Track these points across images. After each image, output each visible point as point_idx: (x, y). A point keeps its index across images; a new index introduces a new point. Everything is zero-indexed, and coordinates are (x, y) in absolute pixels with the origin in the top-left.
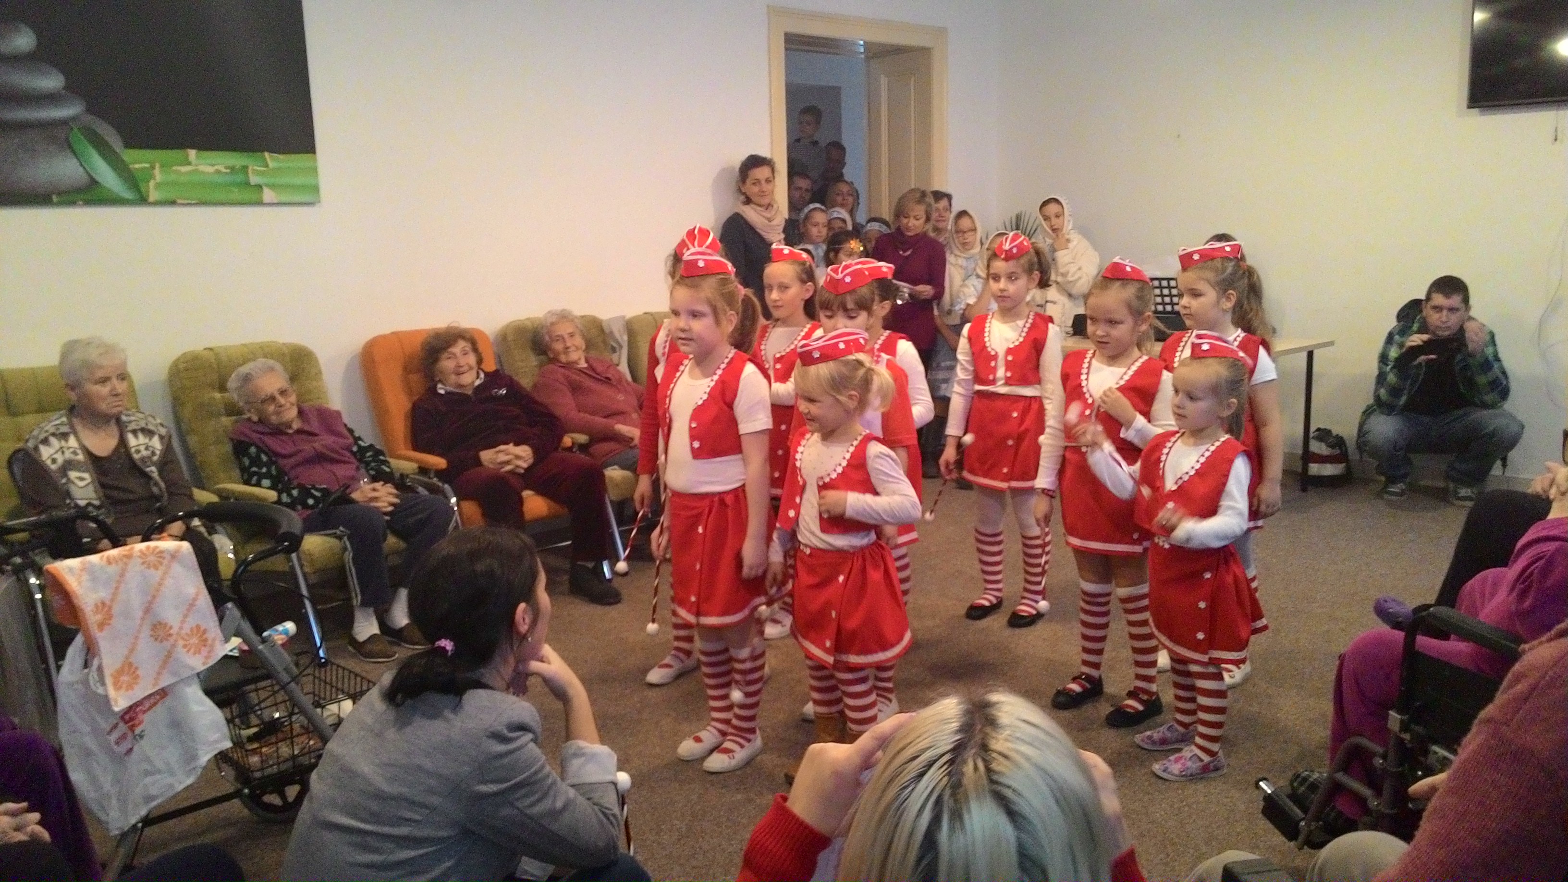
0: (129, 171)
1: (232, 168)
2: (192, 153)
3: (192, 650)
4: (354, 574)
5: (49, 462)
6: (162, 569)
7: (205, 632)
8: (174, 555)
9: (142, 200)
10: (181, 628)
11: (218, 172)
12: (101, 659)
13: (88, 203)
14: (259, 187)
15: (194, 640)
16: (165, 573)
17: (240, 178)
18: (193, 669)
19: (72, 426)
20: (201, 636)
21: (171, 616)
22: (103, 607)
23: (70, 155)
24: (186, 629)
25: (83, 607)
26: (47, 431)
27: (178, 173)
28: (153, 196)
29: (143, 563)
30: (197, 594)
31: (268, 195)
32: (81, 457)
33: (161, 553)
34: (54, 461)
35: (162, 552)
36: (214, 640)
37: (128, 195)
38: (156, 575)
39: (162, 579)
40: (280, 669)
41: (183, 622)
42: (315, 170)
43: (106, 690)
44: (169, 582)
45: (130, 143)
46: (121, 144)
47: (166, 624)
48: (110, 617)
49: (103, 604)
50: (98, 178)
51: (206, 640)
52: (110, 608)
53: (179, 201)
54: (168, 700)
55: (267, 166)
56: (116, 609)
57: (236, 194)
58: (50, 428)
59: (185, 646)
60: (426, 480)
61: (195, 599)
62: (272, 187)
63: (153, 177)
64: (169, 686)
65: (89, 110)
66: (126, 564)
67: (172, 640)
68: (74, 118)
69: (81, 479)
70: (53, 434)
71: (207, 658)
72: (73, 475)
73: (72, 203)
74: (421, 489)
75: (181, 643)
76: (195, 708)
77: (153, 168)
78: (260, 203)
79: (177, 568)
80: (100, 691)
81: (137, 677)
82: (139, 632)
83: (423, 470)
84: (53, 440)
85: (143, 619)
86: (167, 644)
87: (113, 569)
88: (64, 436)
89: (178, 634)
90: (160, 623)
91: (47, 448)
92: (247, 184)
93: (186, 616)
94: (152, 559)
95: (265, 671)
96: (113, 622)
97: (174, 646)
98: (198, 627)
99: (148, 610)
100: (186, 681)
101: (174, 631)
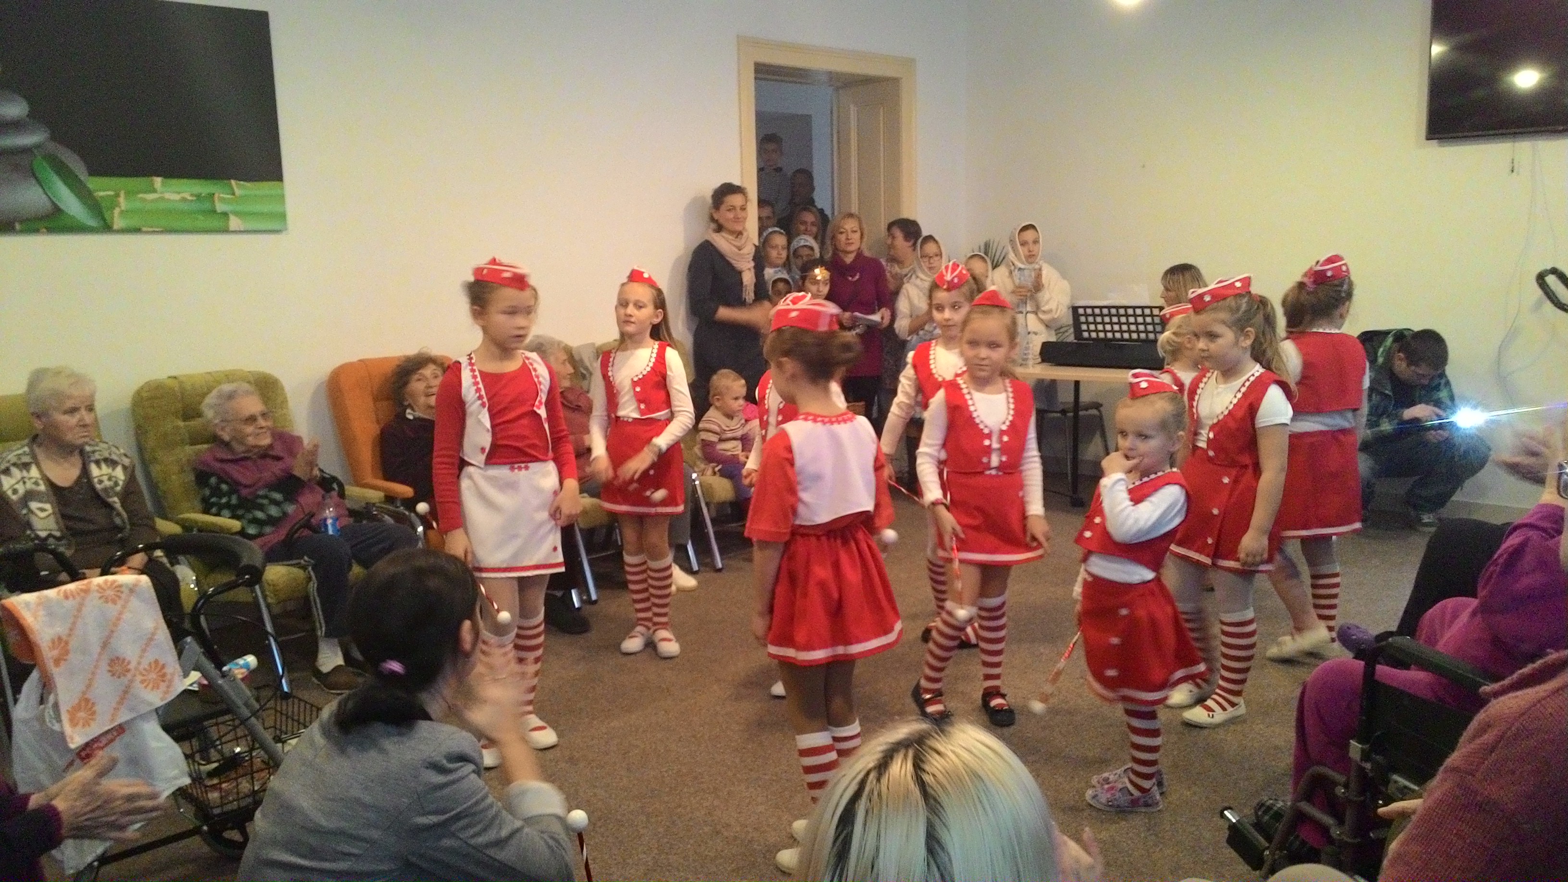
0: (94, 199)
1: (198, 196)
2: (158, 181)
3: (151, 686)
4: (319, 606)
5: (9, 493)
6: (120, 603)
7: (163, 666)
8: (132, 589)
9: (107, 228)
10: (139, 663)
11: (184, 200)
12: (57, 695)
13: (51, 230)
14: (225, 215)
15: (153, 676)
16: (124, 607)
17: (207, 206)
18: (150, 704)
19: (34, 457)
20: (160, 671)
21: (129, 650)
22: (60, 643)
23: (34, 182)
24: (145, 664)
25: (39, 642)
26: (9, 461)
27: (144, 200)
28: (118, 223)
29: (101, 598)
30: (156, 628)
31: (234, 223)
32: (42, 488)
33: (119, 588)
34: (15, 491)
35: (120, 586)
36: (173, 675)
37: (92, 223)
38: (112, 610)
39: (121, 613)
40: (240, 703)
41: (141, 657)
42: (282, 198)
43: (62, 727)
44: (127, 616)
45: (95, 171)
46: (86, 173)
47: (124, 660)
48: (67, 652)
49: (60, 639)
50: (62, 206)
51: (164, 675)
52: (67, 643)
53: (144, 229)
54: (126, 738)
55: (233, 194)
56: (73, 644)
57: (202, 222)
58: (12, 457)
59: (142, 682)
60: (391, 508)
61: (153, 634)
62: (237, 214)
63: (118, 205)
64: (127, 722)
65: (53, 138)
66: (83, 599)
67: (129, 676)
68: (38, 146)
69: (42, 510)
70: (14, 465)
71: (166, 693)
72: (34, 505)
73: (36, 231)
74: (387, 517)
75: (139, 678)
76: (154, 744)
77: (117, 195)
78: (226, 231)
79: (134, 603)
80: (57, 727)
81: (94, 713)
82: (96, 667)
83: (390, 499)
84: (15, 471)
85: (100, 654)
86: (125, 680)
87: (70, 603)
88: (26, 466)
89: (136, 669)
90: (118, 658)
91: (9, 478)
92: (214, 211)
93: (144, 651)
94: (110, 593)
95: (224, 706)
96: (71, 656)
97: (131, 681)
98: (156, 662)
99: (105, 645)
100: (143, 717)
101: (132, 666)
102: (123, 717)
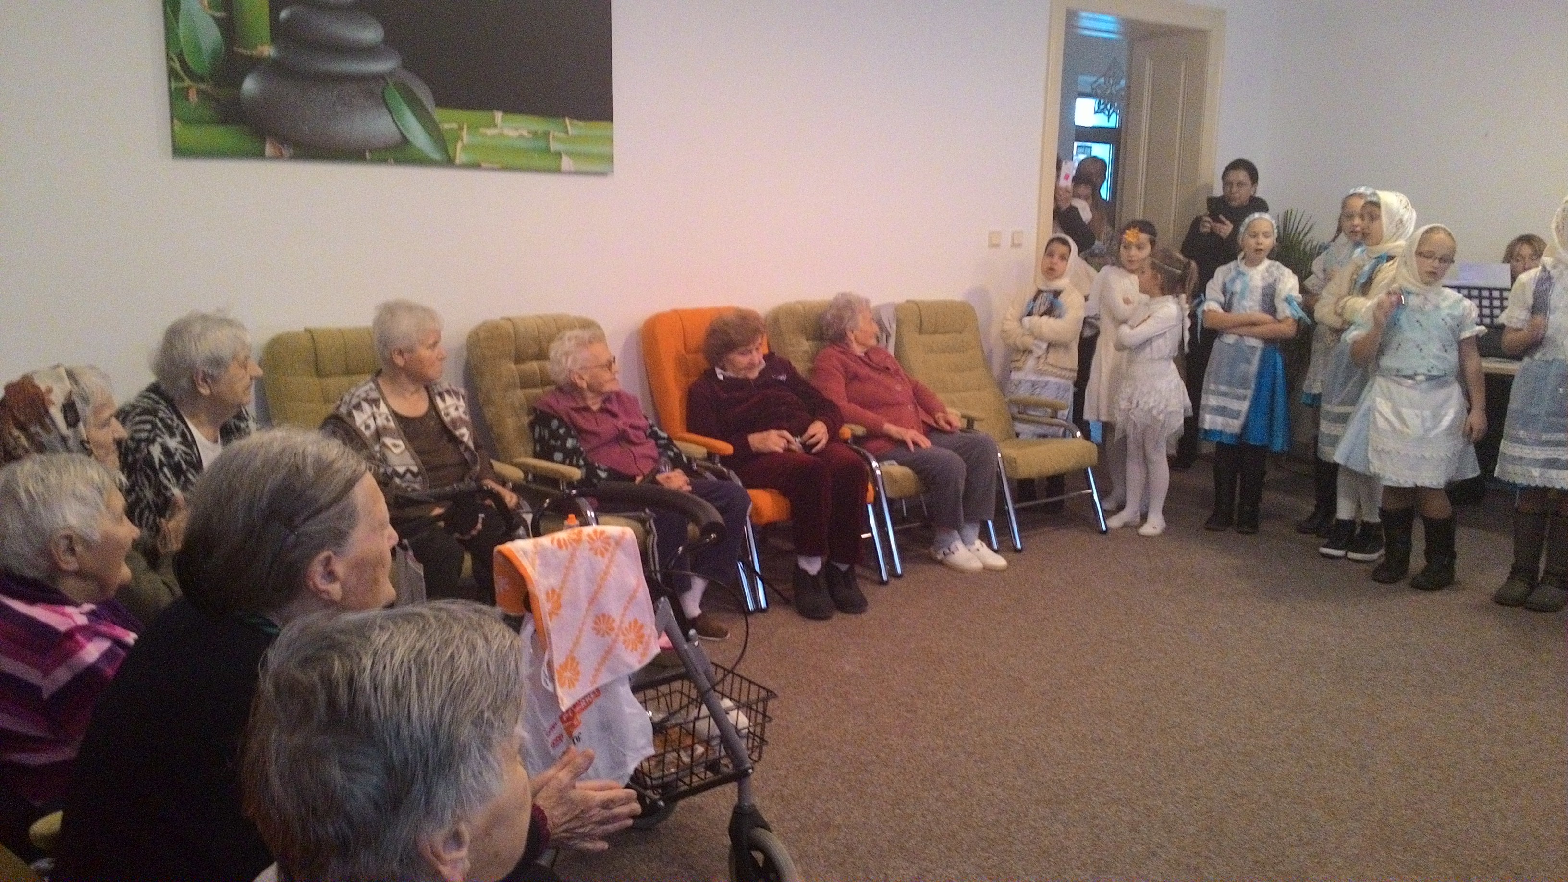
0: (439, 130)
1: (535, 133)
2: (499, 115)
3: (630, 647)
5: (363, 428)
6: (608, 555)
7: (642, 627)
8: (619, 542)
9: (449, 162)
10: (621, 622)
11: (521, 136)
12: (551, 652)
13: (398, 162)
14: (559, 154)
15: (632, 636)
16: (611, 561)
17: (541, 144)
18: (629, 666)
19: (381, 392)
20: (637, 632)
21: (614, 608)
22: (554, 595)
23: (385, 110)
24: (626, 624)
25: (537, 592)
26: (359, 396)
27: (484, 135)
28: (461, 157)
29: (591, 549)
30: (638, 586)
31: (566, 163)
32: (392, 424)
33: (606, 539)
34: (367, 427)
35: (608, 538)
36: (649, 636)
37: (436, 156)
38: (601, 562)
39: (608, 567)
40: (700, 670)
41: (623, 615)
42: (611, 140)
43: (555, 688)
44: (613, 570)
45: (442, 102)
46: (433, 103)
47: (609, 617)
48: (559, 606)
49: (553, 591)
50: (411, 139)
51: (642, 636)
52: (559, 596)
53: (483, 165)
54: (599, 701)
55: (567, 132)
56: (566, 597)
57: (538, 161)
58: (361, 392)
59: (624, 642)
61: (635, 591)
62: (570, 154)
63: (459, 138)
64: (606, 685)
65: (405, 66)
66: (574, 549)
67: (613, 635)
68: (391, 73)
69: (396, 446)
70: (366, 400)
71: (644, 655)
72: (388, 441)
73: (383, 161)
75: (621, 638)
76: (628, 710)
77: (461, 128)
78: (558, 171)
79: (620, 556)
80: (550, 688)
81: (578, 673)
82: (583, 624)
84: (365, 406)
85: (587, 610)
86: (608, 639)
87: (564, 554)
88: (374, 402)
89: (620, 628)
90: (604, 615)
91: (361, 414)
92: (548, 150)
93: (625, 609)
94: (599, 544)
95: (683, 670)
96: (562, 612)
97: (615, 641)
98: (636, 621)
99: (593, 600)
100: (618, 681)
101: (616, 625)
102: (604, 679)
